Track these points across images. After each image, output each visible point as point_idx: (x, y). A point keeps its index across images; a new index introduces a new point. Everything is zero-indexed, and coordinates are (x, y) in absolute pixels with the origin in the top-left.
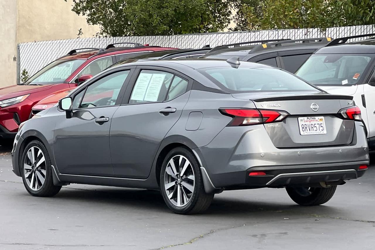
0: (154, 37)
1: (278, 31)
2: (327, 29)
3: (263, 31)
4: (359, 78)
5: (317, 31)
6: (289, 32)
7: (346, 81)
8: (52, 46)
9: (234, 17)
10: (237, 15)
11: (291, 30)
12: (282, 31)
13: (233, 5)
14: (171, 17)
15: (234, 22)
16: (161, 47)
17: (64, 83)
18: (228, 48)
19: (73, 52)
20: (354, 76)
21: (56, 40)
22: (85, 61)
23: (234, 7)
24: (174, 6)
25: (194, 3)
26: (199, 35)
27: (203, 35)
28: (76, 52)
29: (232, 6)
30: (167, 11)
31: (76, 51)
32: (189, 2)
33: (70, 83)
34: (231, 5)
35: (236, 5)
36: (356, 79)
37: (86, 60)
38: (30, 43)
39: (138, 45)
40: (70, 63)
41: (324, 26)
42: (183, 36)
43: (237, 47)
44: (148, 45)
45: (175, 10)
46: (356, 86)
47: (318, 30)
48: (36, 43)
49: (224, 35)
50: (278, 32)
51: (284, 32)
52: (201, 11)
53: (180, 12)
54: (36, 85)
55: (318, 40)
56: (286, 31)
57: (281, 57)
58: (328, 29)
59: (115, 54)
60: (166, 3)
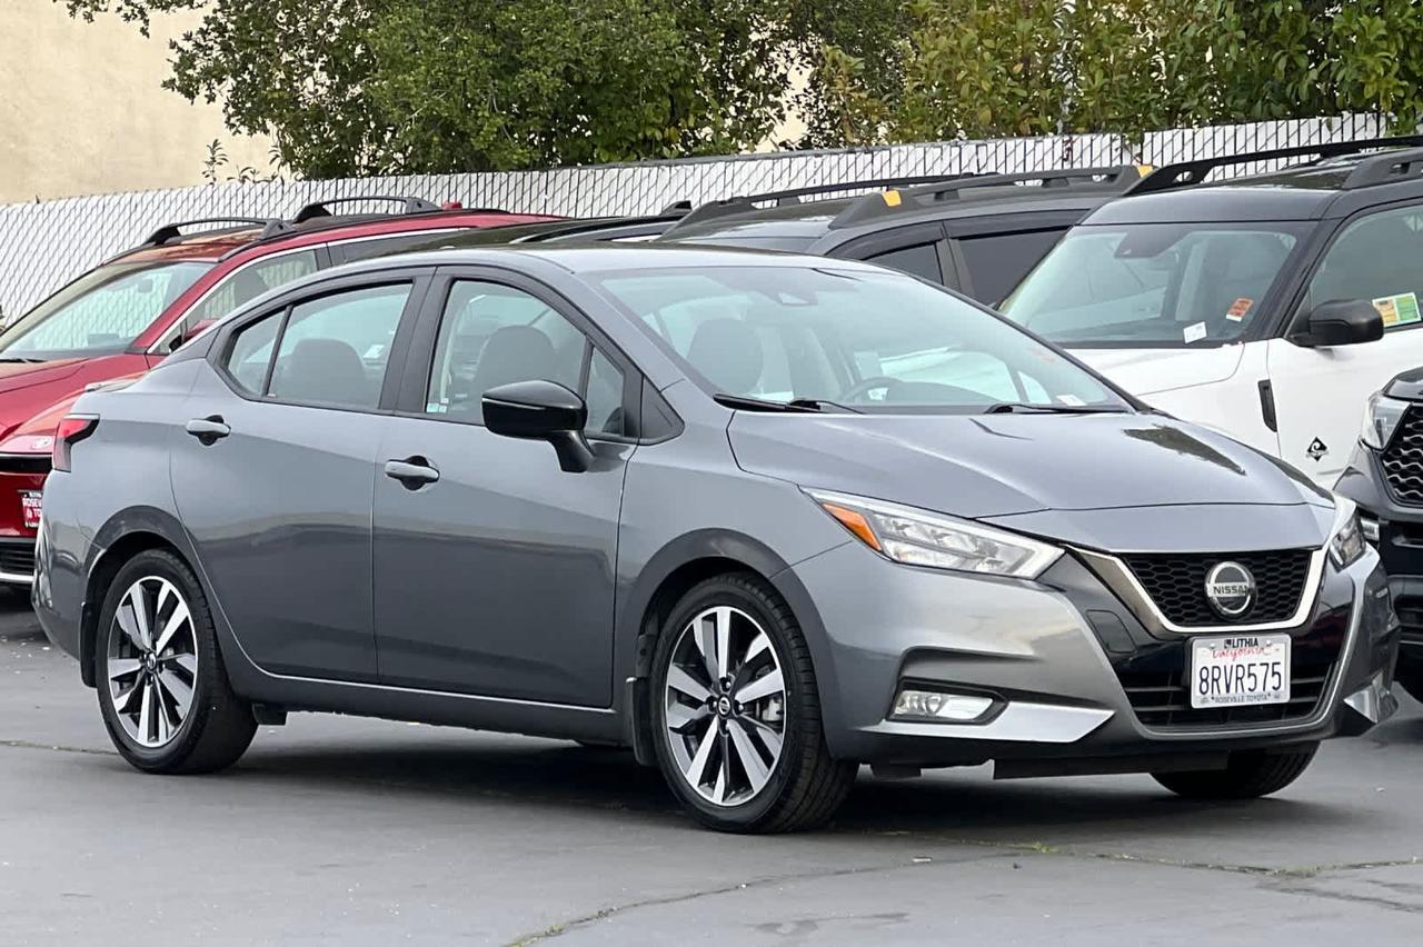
0: (489, 175)
1: (960, 147)
2: (1148, 136)
3: (904, 148)
4: (1251, 317)
5: (1111, 145)
6: (1001, 150)
7: (1200, 327)
8: (100, 218)
9: (797, 96)
10: (811, 90)
11: (1011, 144)
12: (977, 146)
13: (794, 52)
14: (550, 100)
15: (799, 117)
16: (506, 213)
17: (126, 353)
18: (755, 209)
19: (165, 236)
20: (1233, 310)
21: (115, 194)
22: (208, 269)
23: (797, 61)
24: (562, 57)
25: (639, 45)
26: (659, 166)
27: (676, 165)
28: (178, 234)
29: (792, 57)
30: (534, 79)
31: (179, 229)
32: (621, 41)
33: (150, 351)
34: (787, 52)
35: (805, 51)
36: (1239, 319)
37: (214, 266)
38: (20, 206)
39: (420, 205)
40: (151, 275)
41: (1134, 123)
42: (599, 173)
43: (788, 203)
44: (458, 205)
45: (567, 75)
46: (1240, 346)
47: (1112, 140)
48: (40, 206)
49: (754, 164)
50: (958, 149)
51: (982, 150)
52: (666, 74)
53: (584, 82)
54: (19, 361)
55: (1104, 177)
56: (991, 147)
57: (957, 241)
58: (1153, 136)
59: (326, 242)
60: (531, 45)
